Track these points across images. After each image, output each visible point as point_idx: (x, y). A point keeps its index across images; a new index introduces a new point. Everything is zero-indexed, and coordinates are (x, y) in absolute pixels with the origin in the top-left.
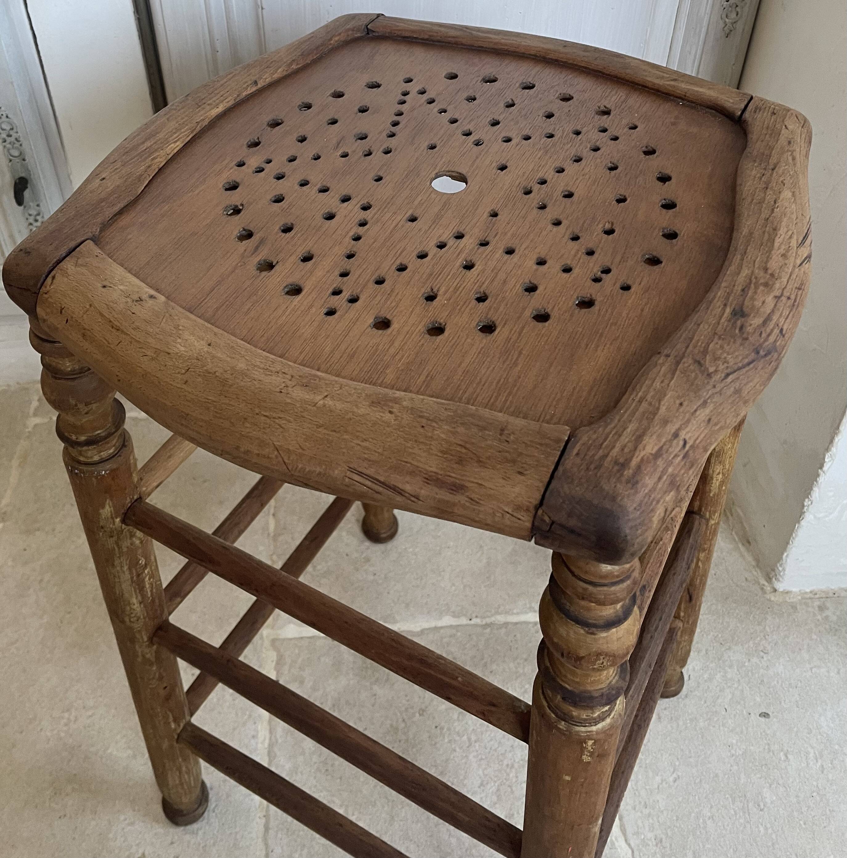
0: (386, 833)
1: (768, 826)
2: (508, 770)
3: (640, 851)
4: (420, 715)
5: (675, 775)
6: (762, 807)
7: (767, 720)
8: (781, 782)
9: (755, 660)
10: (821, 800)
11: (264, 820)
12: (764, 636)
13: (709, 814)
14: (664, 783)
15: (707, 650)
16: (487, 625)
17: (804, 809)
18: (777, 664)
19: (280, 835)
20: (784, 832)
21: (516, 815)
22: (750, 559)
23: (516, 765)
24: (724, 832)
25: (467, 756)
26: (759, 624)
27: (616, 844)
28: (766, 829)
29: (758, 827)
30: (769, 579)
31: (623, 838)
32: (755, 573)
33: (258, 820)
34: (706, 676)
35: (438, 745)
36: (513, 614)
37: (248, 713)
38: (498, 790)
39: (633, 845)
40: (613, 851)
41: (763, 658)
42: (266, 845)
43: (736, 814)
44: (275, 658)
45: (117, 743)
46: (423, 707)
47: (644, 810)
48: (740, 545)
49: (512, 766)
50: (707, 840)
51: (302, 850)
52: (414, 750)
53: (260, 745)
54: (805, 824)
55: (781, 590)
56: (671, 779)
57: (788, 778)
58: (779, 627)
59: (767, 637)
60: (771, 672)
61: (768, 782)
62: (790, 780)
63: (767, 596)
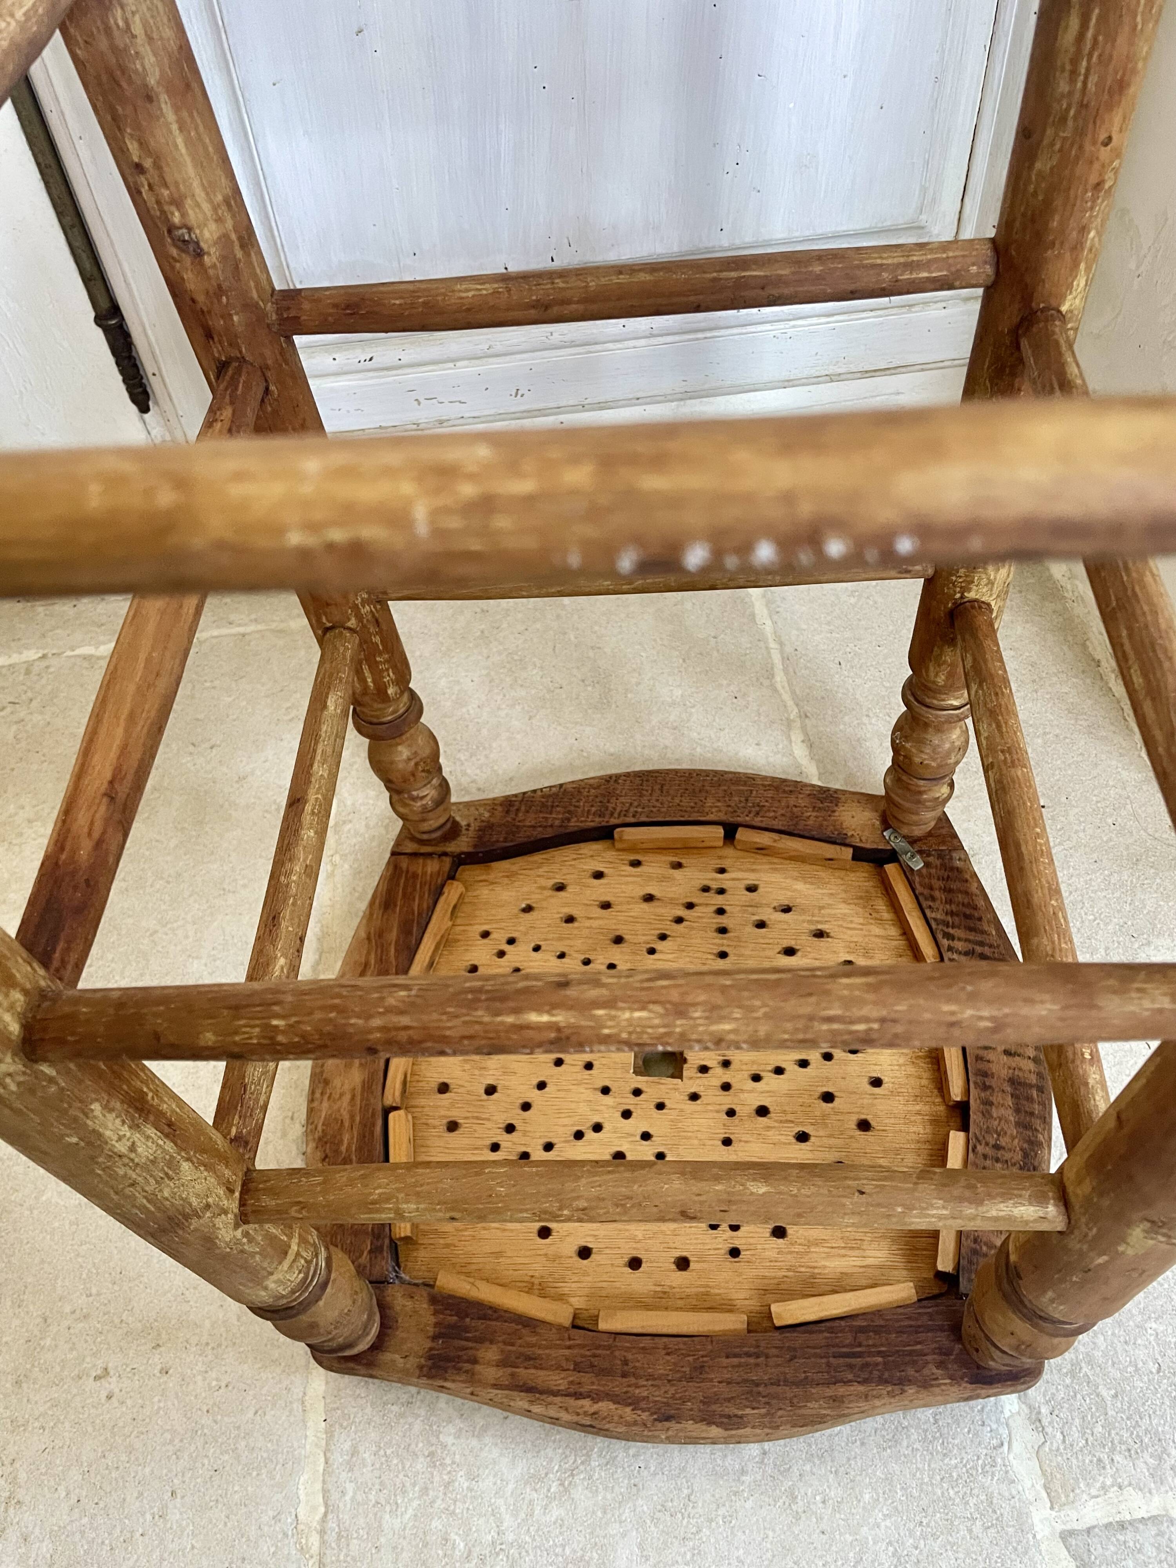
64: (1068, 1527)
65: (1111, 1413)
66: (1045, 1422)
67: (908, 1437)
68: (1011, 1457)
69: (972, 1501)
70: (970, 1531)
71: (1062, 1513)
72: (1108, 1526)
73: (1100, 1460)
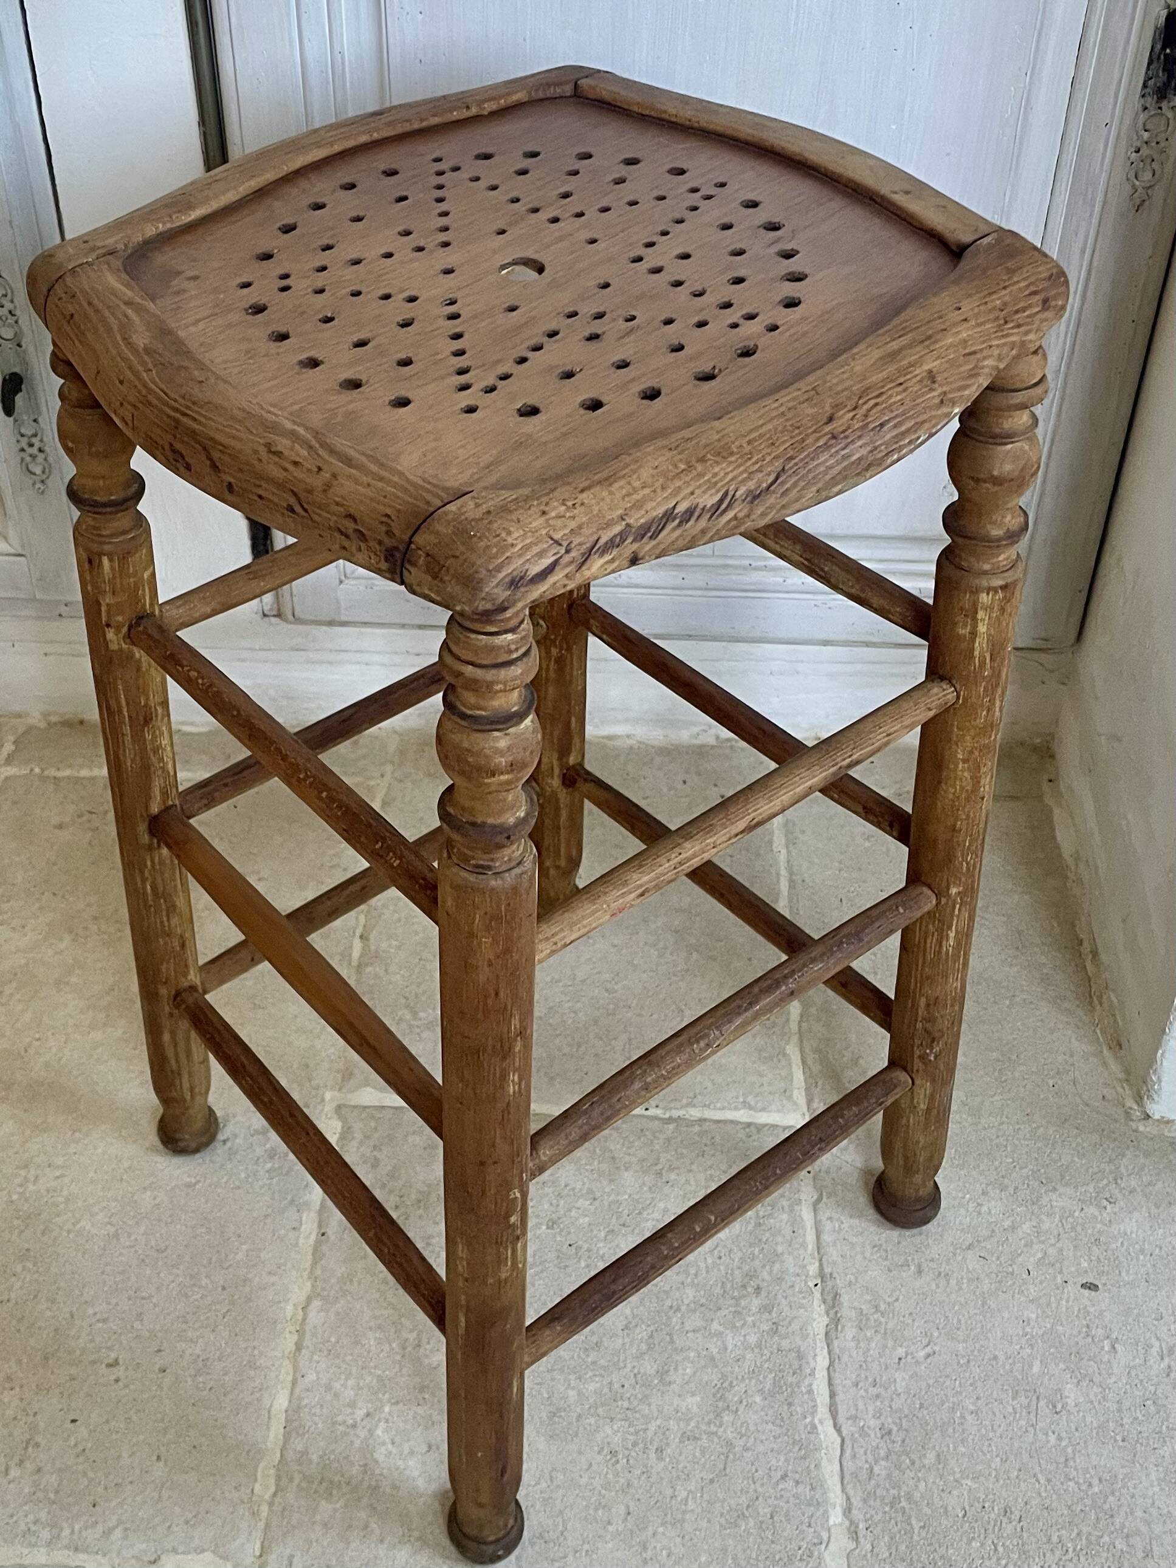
1: (1064, 1435)
2: (671, 1313)
3: (854, 1441)
4: (548, 1228)
5: (928, 1350)
6: (1060, 1408)
7: (1093, 1293)
8: (1097, 1379)
9: (1092, 1210)
10: (1159, 1412)
11: (295, 1337)
12: (1115, 1180)
13: (971, 1407)
14: (909, 1357)
15: (1016, 1188)
16: (671, 1120)
17: (1128, 1420)
18: (1127, 1220)
19: (316, 1357)
20: (1086, 1447)
21: (671, 1373)
22: (1115, 1067)
23: (683, 1308)
24: (991, 1435)
26: (1112, 1161)
27: (820, 1428)
28: (1060, 1439)
29: (1047, 1434)
30: (1139, 1099)
31: (831, 1422)
32: (1119, 1089)
33: (288, 1336)
34: (1007, 1224)
35: (569, 1270)
36: (715, 1108)
37: (289, 1197)
38: (651, 1336)
39: (844, 1432)
40: (813, 1437)
41: (1105, 1208)
42: (296, 1368)
43: (1016, 1412)
44: (339, 1130)
45: (92, 1215)
46: (554, 1216)
47: (871, 1389)
48: (1106, 1050)
49: (678, 1309)
50: (962, 1441)
51: (346, 1379)
53: (301, 1241)
54: (1123, 1441)
55: (1157, 1117)
56: (922, 1354)
57: (1110, 1375)
58: (1142, 1169)
59: (1119, 1181)
60: (1114, 1229)
61: (1076, 1377)
62: (1113, 1379)
63: (1134, 1125)
65: (916, 1537)
66: (860, 1534)
67: (747, 1524)
68: (826, 1552)
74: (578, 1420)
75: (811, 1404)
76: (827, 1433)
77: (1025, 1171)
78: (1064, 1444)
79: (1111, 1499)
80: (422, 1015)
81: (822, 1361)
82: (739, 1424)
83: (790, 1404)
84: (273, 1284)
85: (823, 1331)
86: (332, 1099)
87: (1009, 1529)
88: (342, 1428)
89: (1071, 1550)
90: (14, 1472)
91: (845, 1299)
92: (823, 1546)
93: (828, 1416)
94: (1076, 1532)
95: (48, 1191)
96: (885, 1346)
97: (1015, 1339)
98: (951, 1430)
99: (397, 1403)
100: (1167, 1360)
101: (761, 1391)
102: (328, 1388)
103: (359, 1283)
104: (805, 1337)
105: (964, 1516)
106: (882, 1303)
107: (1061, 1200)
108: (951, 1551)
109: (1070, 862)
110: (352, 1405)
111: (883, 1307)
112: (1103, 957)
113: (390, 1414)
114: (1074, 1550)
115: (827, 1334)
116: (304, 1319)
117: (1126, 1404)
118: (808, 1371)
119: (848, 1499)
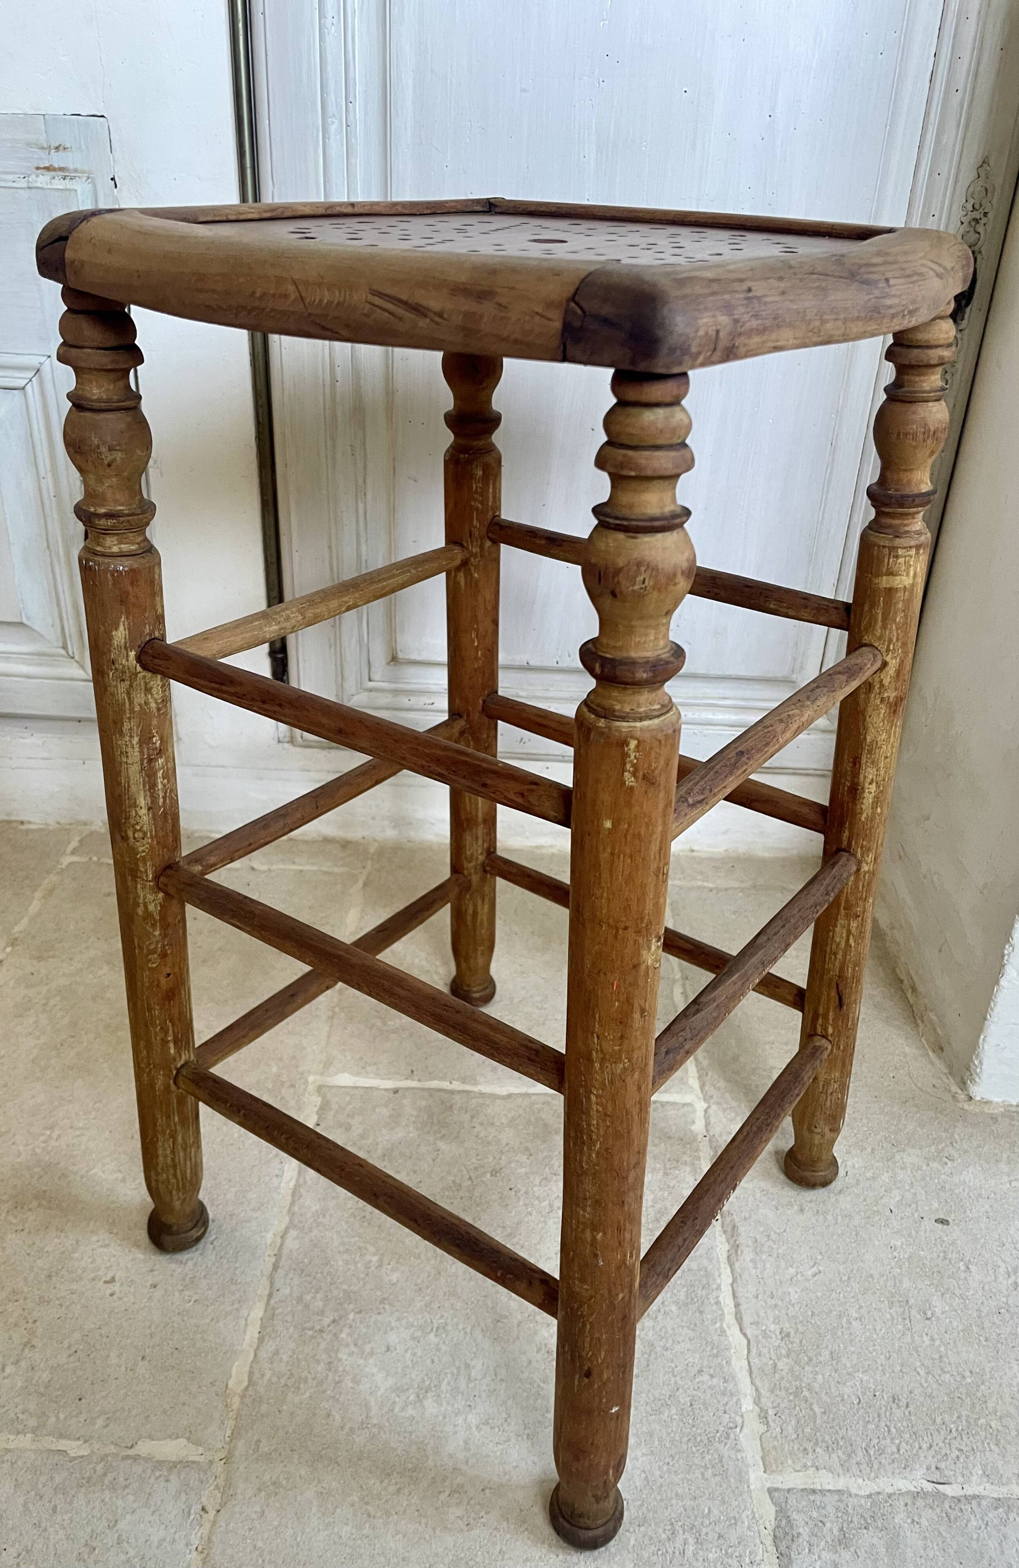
0: (428, 1287)
1: (936, 1336)
3: (758, 1342)
4: (492, 1175)
5: (815, 1270)
6: (929, 1314)
7: (945, 1226)
8: (957, 1292)
9: (935, 1165)
10: (1012, 1318)
11: (273, 1259)
12: (952, 1144)
13: (855, 1315)
14: (799, 1275)
15: (873, 1149)
17: (987, 1324)
18: (965, 1172)
19: (291, 1275)
20: (956, 1347)
24: (875, 1336)
25: (545, 1222)
26: (946, 1130)
27: (728, 1333)
28: (933, 1339)
29: (922, 1337)
30: (963, 1084)
31: (737, 1327)
32: (946, 1080)
33: (267, 1259)
34: (869, 1175)
35: (510, 1207)
39: (749, 1336)
40: (723, 1338)
41: (946, 1164)
42: (272, 1284)
43: (893, 1319)
44: (319, 1103)
45: (103, 1165)
46: (497, 1167)
47: (769, 1300)
48: (931, 1054)
50: (851, 1341)
51: (316, 1293)
52: (478, 1209)
53: (282, 1185)
54: (986, 1340)
55: (978, 1098)
56: (810, 1273)
57: (968, 1289)
58: (971, 1136)
59: (954, 1144)
60: (956, 1179)
61: (940, 1291)
62: (972, 1292)
63: (960, 1105)
64: (775, 1485)
65: (818, 1421)
66: (769, 1419)
67: (670, 1411)
68: (741, 1436)
69: (708, 1457)
70: (703, 1474)
71: (771, 1477)
72: (803, 1490)
73: (805, 1449)
74: (518, 1326)
75: (720, 1312)
76: (734, 1336)
77: (878, 1137)
78: (937, 1343)
79: (983, 1387)
80: (389, 1023)
81: (726, 1279)
82: (658, 1329)
83: (701, 1312)
84: (257, 1218)
85: (725, 1255)
86: (314, 1082)
87: (898, 1413)
88: (310, 1333)
89: (954, 1430)
90: (9, 1369)
91: (741, 1229)
92: (738, 1429)
93: (735, 1322)
94: (956, 1415)
95: (67, 1146)
96: (778, 1267)
97: (885, 1262)
98: (839, 1333)
99: (360, 1312)
100: (1013, 1278)
101: (676, 1303)
102: (300, 1299)
103: (331, 1216)
104: (710, 1260)
105: (859, 1402)
106: (772, 1233)
107: (911, 1157)
108: (850, 1433)
109: (888, 931)
110: (322, 1313)
111: (773, 1236)
112: (921, 988)
113: (353, 1320)
114: (957, 1430)
115: (728, 1257)
116: (282, 1245)
117: (985, 1310)
118: (714, 1286)
119: (757, 1390)
